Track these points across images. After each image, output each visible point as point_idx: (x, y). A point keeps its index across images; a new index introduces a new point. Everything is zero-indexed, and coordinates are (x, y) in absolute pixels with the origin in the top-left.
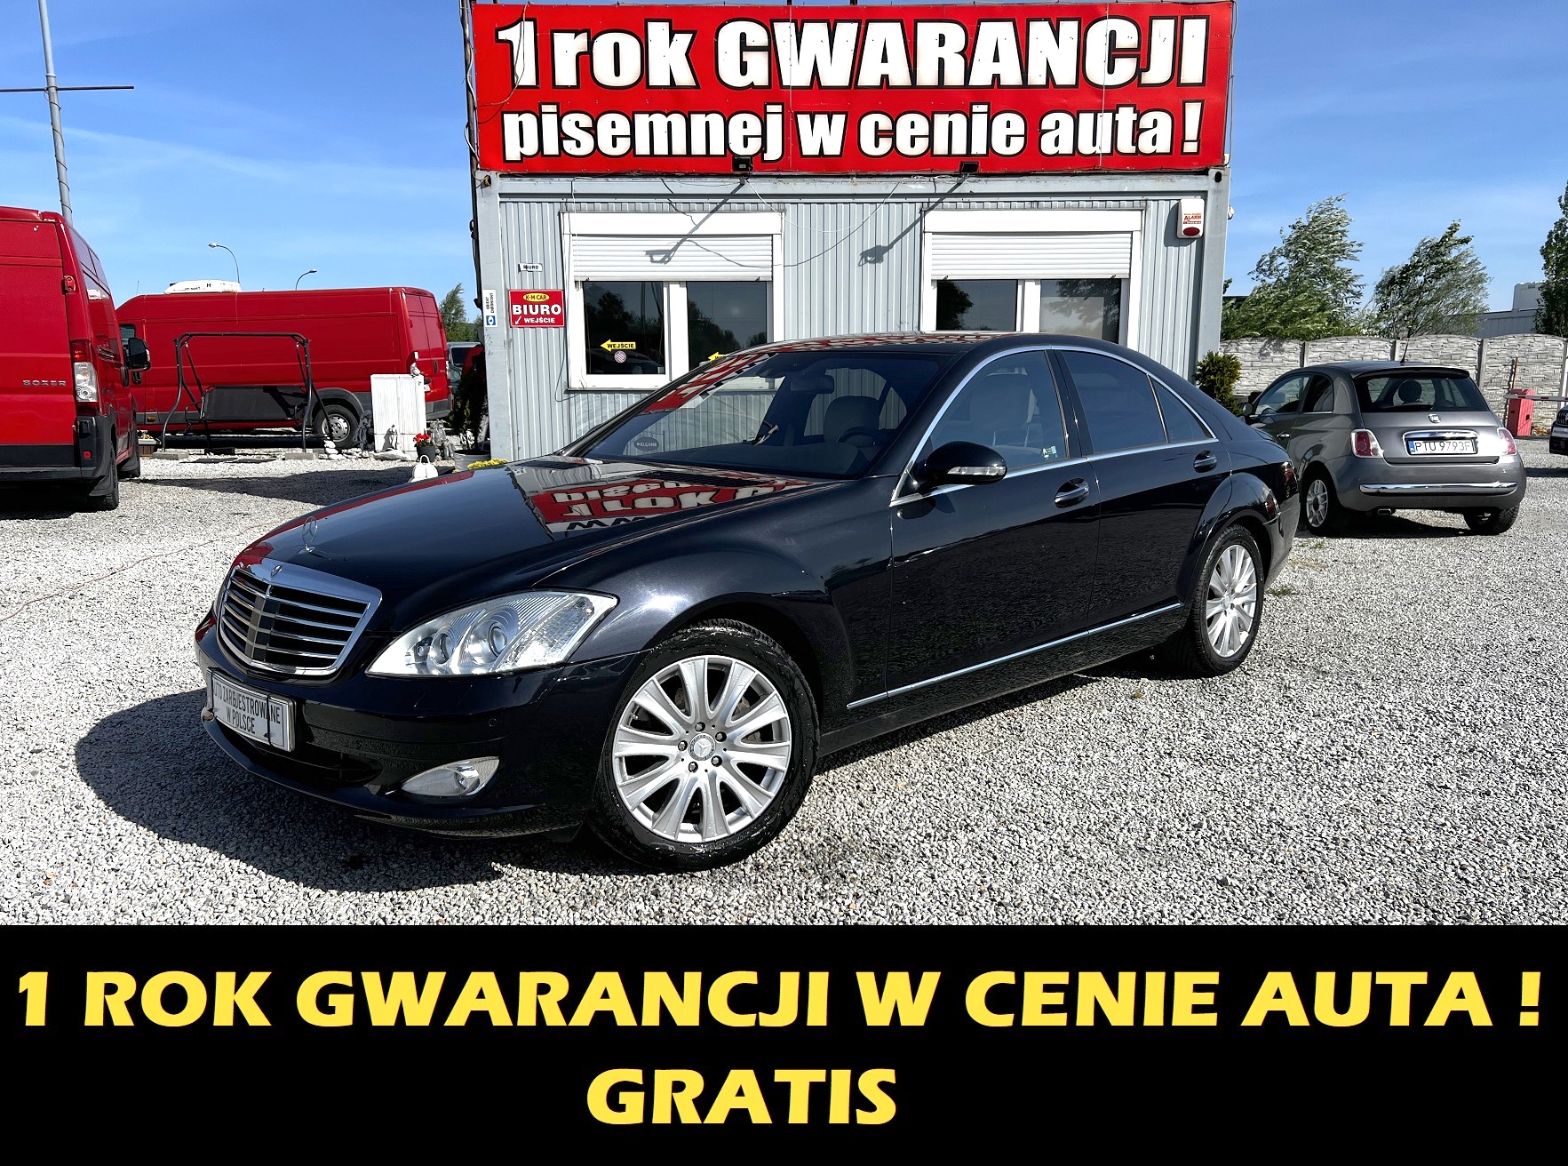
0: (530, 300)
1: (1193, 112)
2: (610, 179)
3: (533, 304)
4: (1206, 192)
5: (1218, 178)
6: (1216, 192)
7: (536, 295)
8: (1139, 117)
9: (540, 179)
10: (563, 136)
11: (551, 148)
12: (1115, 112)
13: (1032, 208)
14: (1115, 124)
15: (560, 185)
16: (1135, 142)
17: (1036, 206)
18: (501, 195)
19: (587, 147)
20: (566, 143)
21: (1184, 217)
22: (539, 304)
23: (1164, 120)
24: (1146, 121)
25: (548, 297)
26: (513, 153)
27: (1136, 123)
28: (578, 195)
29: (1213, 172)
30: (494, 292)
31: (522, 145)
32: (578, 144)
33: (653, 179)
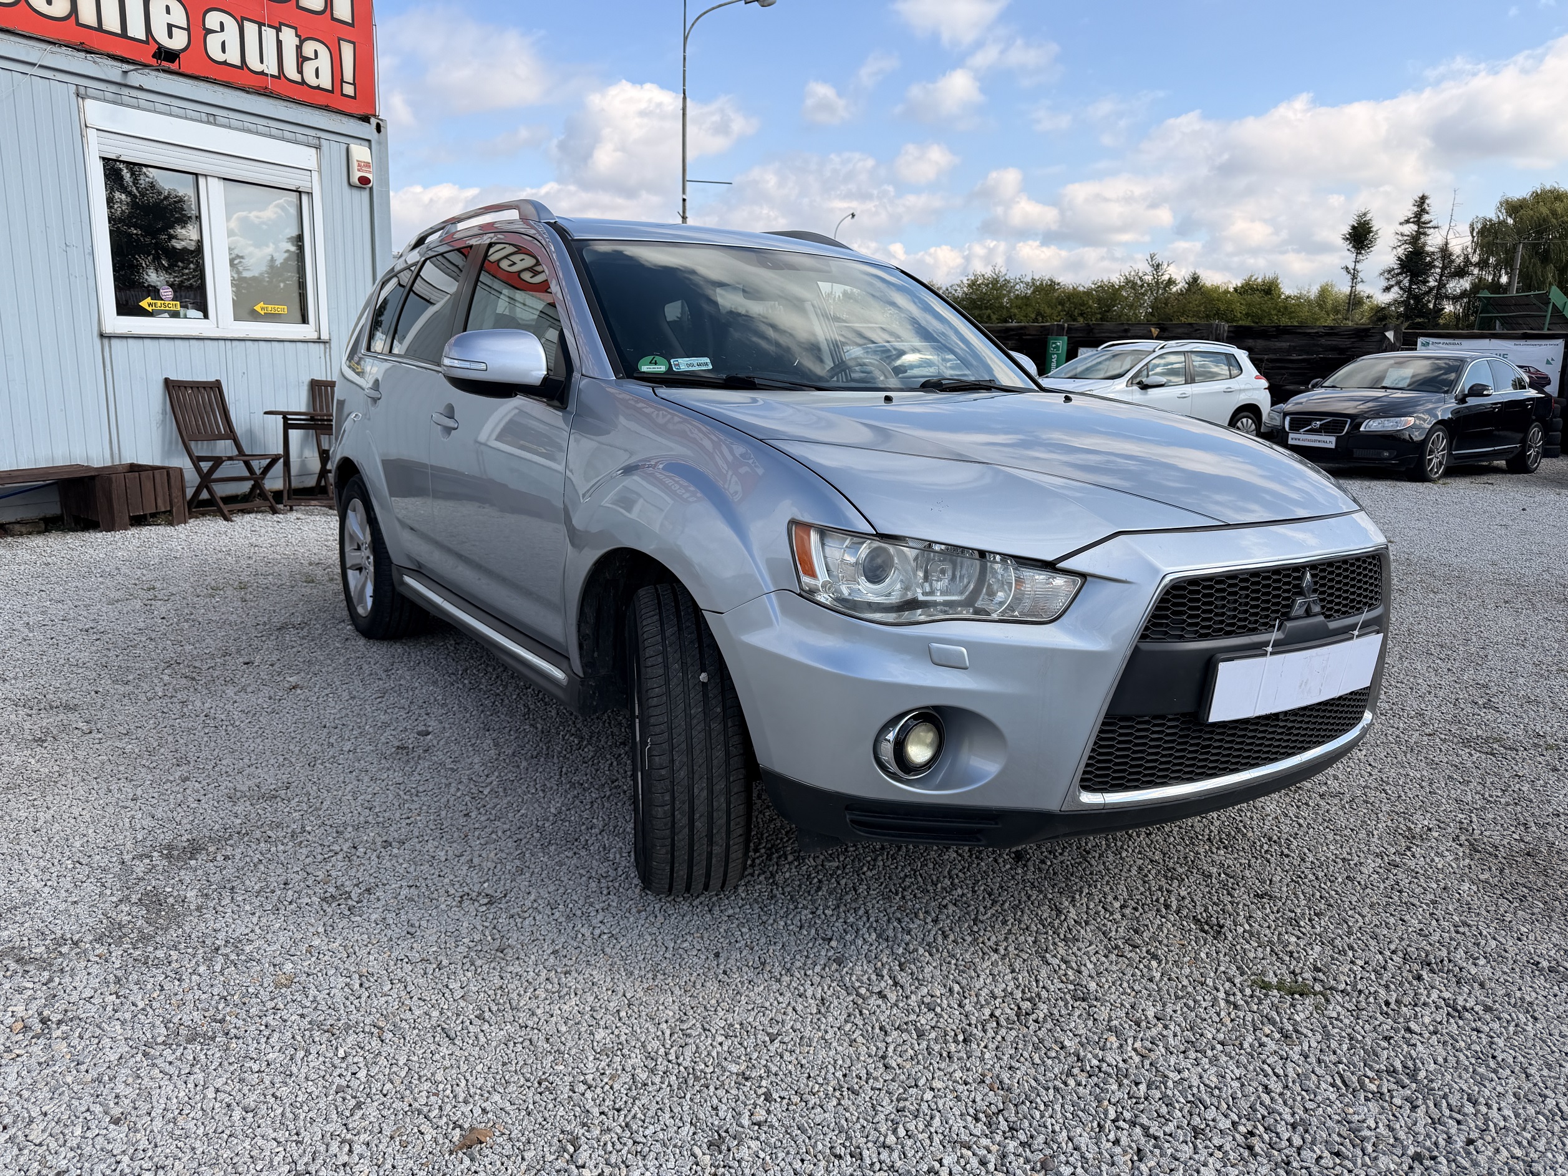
1: (347, 51)
4: (369, 141)
5: (378, 128)
6: (379, 143)
8: (302, 42)
12: (278, 30)
13: (208, 122)
14: (279, 43)
16: (300, 71)
17: (212, 120)
21: (356, 164)
23: (324, 53)
24: (309, 48)
27: (299, 48)
29: (373, 121)
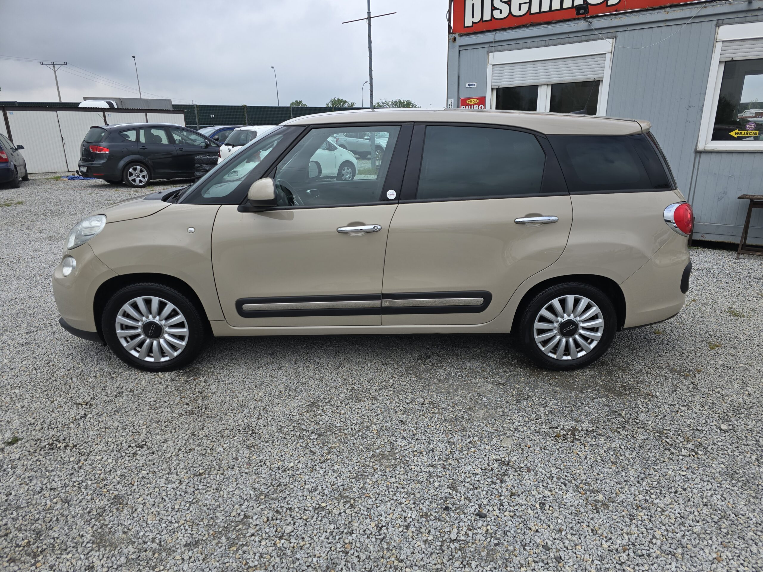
0: (470, 103)
2: (514, 30)
3: (471, 105)
7: (472, 100)
9: (479, 35)
10: (493, 8)
11: (487, 17)
15: (489, 37)
18: (460, 46)
19: (505, 14)
20: (494, 12)
22: (474, 105)
25: (478, 101)
26: (468, 23)
28: (496, 42)
30: (452, 100)
31: (473, 17)
32: (501, 12)
33: (537, 27)
